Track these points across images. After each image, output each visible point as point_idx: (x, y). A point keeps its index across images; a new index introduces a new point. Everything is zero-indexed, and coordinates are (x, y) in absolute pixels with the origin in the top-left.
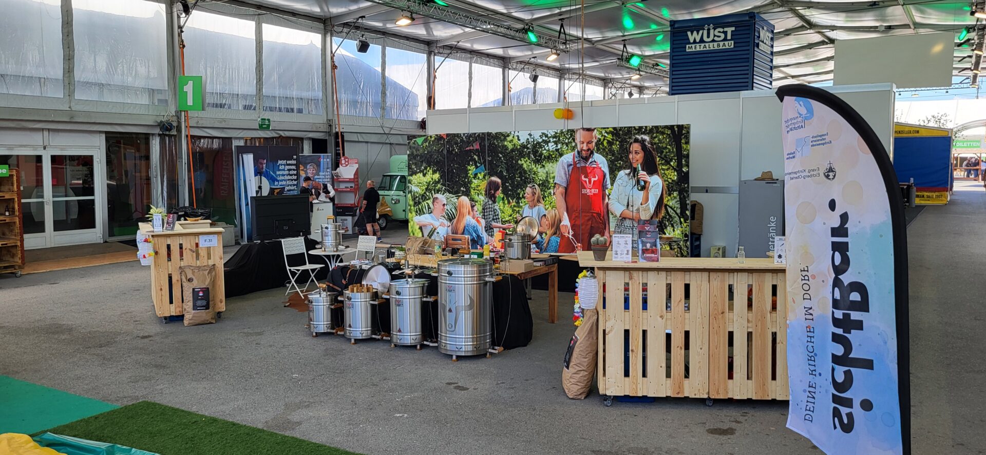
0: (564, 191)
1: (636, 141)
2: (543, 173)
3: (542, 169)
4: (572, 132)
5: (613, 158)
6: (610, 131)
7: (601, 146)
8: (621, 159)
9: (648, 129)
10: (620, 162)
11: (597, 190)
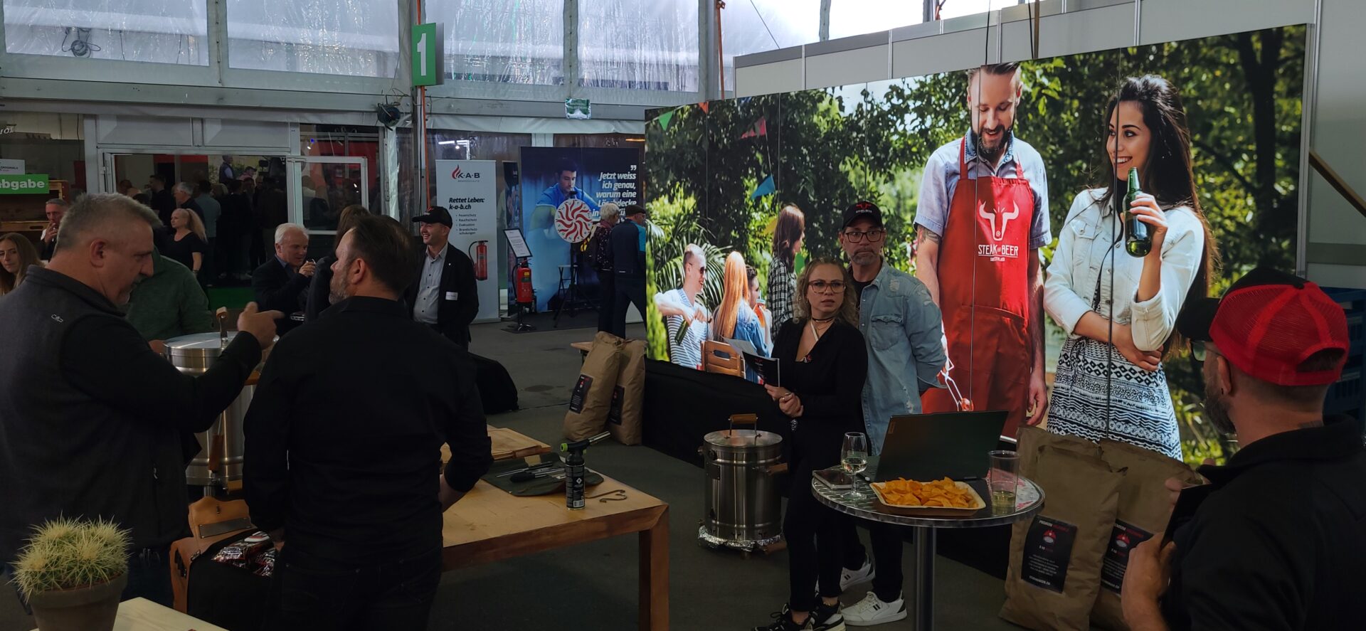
0: (936, 246)
1: (1130, 94)
2: (890, 195)
3: (888, 185)
4: (960, 79)
5: (1061, 152)
6: (1055, 68)
7: (1030, 116)
8: (1083, 155)
9: (1166, 53)
10: (1079, 162)
11: (1016, 250)
